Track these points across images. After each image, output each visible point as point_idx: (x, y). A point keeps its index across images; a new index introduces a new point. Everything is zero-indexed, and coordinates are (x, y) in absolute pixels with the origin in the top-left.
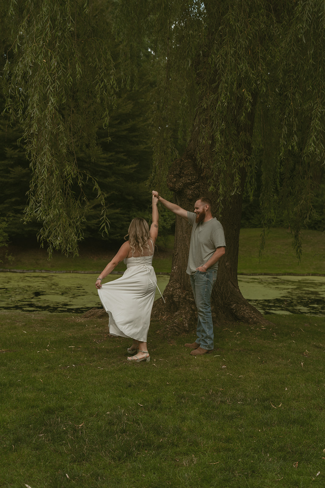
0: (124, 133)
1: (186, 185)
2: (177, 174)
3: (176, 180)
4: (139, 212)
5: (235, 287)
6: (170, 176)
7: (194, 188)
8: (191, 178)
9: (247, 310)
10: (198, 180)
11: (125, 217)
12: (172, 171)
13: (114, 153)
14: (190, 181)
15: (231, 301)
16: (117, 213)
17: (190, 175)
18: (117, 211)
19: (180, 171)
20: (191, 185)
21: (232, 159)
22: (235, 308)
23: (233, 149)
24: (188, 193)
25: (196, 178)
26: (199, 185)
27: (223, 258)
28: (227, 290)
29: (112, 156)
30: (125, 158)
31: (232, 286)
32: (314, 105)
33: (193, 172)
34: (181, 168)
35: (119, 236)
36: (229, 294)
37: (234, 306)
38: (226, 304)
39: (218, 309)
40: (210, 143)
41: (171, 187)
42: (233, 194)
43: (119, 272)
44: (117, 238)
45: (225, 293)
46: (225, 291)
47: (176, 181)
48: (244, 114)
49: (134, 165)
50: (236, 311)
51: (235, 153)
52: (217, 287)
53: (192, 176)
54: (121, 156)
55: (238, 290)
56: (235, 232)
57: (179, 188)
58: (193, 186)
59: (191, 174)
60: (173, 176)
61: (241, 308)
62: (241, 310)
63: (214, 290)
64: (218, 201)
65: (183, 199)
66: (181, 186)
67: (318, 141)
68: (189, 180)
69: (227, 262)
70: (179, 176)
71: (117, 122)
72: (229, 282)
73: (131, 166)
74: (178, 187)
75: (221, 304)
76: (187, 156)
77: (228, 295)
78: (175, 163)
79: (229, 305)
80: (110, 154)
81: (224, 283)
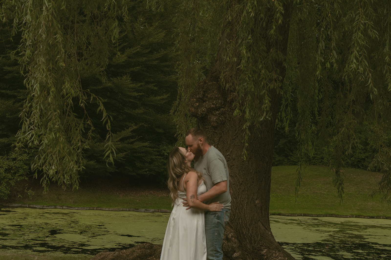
0: (155, 63)
1: (210, 111)
2: (200, 98)
3: (199, 104)
4: (170, 146)
5: (266, 229)
6: (192, 100)
7: (219, 114)
8: (216, 102)
9: (280, 256)
10: (223, 105)
11: (154, 151)
12: (194, 95)
13: (143, 84)
14: (215, 105)
15: (261, 246)
16: (146, 147)
17: (214, 99)
18: (146, 144)
19: (203, 95)
20: (215, 111)
21: (260, 79)
22: (266, 254)
23: (262, 67)
24: (212, 120)
25: (221, 103)
26: (225, 110)
27: (252, 195)
28: (257, 232)
29: (141, 86)
30: (156, 88)
31: (263, 228)
32: (356, 16)
33: (218, 95)
34: (204, 92)
35: (148, 171)
36: (259, 237)
37: (264, 252)
38: (256, 249)
39: (247, 254)
40: (236, 60)
41: (194, 113)
42: (262, 119)
43: (146, 210)
44: (145, 173)
45: (254, 236)
46: (254, 233)
47: (198, 106)
48: (274, 27)
49: (165, 96)
50: (267, 258)
51: (264, 72)
52: (246, 229)
53: (216, 100)
54: (151, 86)
55: (270, 233)
56: (266, 165)
57: (202, 114)
58: (218, 111)
59: (216, 97)
60: (195, 100)
61: (273, 254)
62: (273, 256)
63: (242, 232)
64: (245, 128)
65: (206, 127)
66: (204, 112)
67: (361, 58)
68: (213, 104)
69: (256, 199)
70: (202, 100)
71: (147, 51)
72: (260, 224)
73: (162, 97)
74: (200, 112)
75: (249, 249)
76: (211, 78)
77: (258, 238)
78: (198, 86)
79: (259, 250)
80: (139, 84)
81: (254, 224)
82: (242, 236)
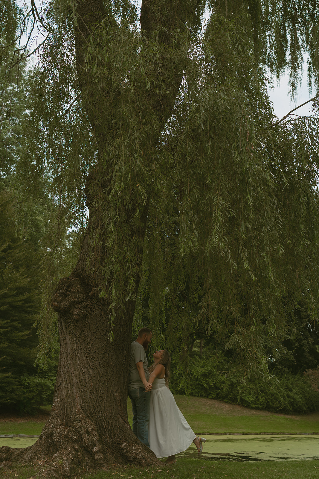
1: (73, 304)
2: (63, 293)
3: (62, 299)
5: (125, 422)
6: (55, 295)
7: (81, 307)
8: (78, 296)
9: (140, 449)
10: (85, 299)
11: (16, 381)
12: (58, 290)
14: (78, 299)
15: (120, 439)
16: (8, 377)
17: (77, 293)
18: (8, 375)
19: (66, 290)
20: (78, 304)
21: (125, 260)
22: (125, 448)
23: (127, 250)
24: (74, 313)
25: (83, 297)
26: (87, 304)
27: (112, 387)
28: (117, 425)
29: (7, 323)
30: (20, 325)
31: (122, 421)
32: (214, 198)
33: (80, 290)
34: (67, 287)
36: (119, 431)
37: (124, 445)
38: (115, 443)
39: (107, 449)
40: (102, 244)
41: (56, 307)
45: (114, 429)
46: (114, 427)
47: (61, 300)
48: (138, 211)
49: (27, 332)
50: (127, 451)
51: (129, 254)
52: (105, 422)
53: (79, 294)
54: (16, 324)
55: (128, 426)
56: (125, 359)
57: (64, 307)
58: (80, 304)
59: (79, 291)
60: (58, 294)
61: (132, 447)
62: (133, 449)
63: (102, 426)
65: (68, 321)
66: (67, 305)
67: (221, 234)
68: (76, 298)
69: (116, 392)
70: (65, 295)
72: (119, 417)
73: (24, 333)
74: (63, 306)
75: (109, 443)
76: (74, 275)
77: (117, 431)
78: (61, 281)
79: (118, 444)
80: (5, 322)
81: (113, 417)
82: (102, 429)
